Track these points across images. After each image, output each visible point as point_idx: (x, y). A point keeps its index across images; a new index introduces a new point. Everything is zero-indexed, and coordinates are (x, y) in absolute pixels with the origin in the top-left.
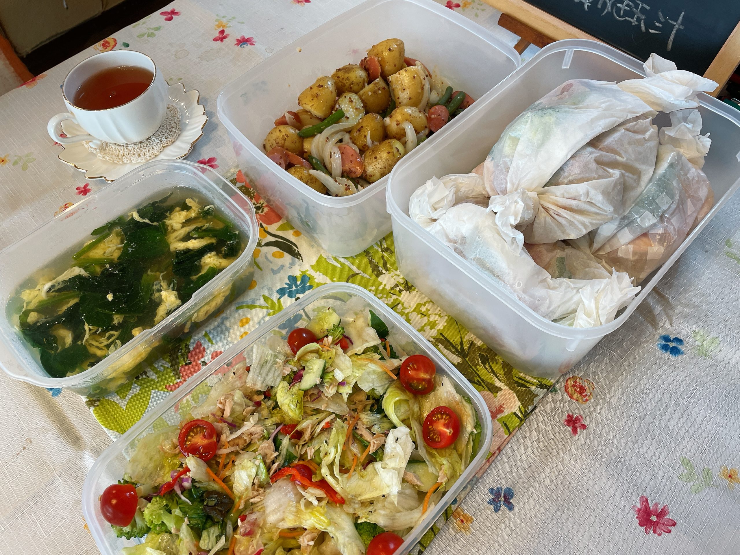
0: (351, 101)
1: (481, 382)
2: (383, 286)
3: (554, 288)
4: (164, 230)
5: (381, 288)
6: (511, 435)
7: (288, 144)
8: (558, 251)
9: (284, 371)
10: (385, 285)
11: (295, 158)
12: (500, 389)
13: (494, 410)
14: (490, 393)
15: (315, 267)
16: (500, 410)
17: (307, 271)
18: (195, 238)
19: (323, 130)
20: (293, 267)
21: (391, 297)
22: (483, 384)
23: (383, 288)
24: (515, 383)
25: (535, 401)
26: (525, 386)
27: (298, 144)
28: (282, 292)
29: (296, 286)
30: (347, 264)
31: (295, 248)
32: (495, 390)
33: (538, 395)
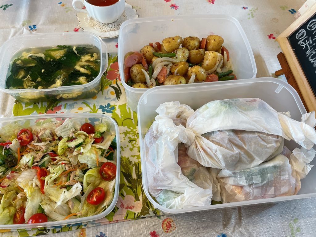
1: (135, 192)
2: (136, 130)
3: (179, 179)
4: (78, 59)
5: (134, 130)
6: (126, 220)
7: (147, 54)
8: (196, 165)
9: (70, 135)
10: (137, 130)
11: (144, 61)
12: (139, 200)
13: (129, 206)
14: (134, 198)
15: (120, 106)
16: (131, 208)
17: (116, 106)
18: (85, 68)
19: (163, 57)
20: (113, 101)
21: (134, 136)
22: (135, 193)
23: (135, 131)
24: (146, 203)
25: (146, 216)
26: (149, 207)
27: (151, 57)
28: (101, 107)
29: (108, 109)
30: (132, 113)
31: (120, 94)
32: (137, 199)
33: (149, 214)
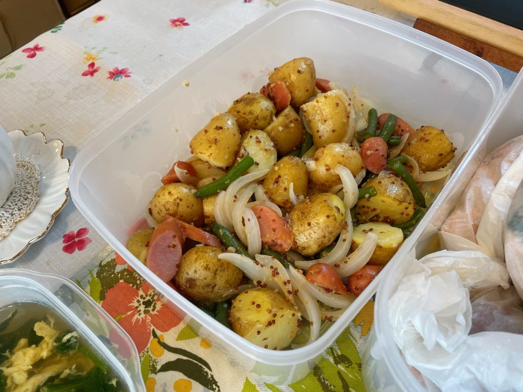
0: (259, 142)
7: (183, 209)
11: (195, 233)
19: (228, 185)
31: (206, 369)
